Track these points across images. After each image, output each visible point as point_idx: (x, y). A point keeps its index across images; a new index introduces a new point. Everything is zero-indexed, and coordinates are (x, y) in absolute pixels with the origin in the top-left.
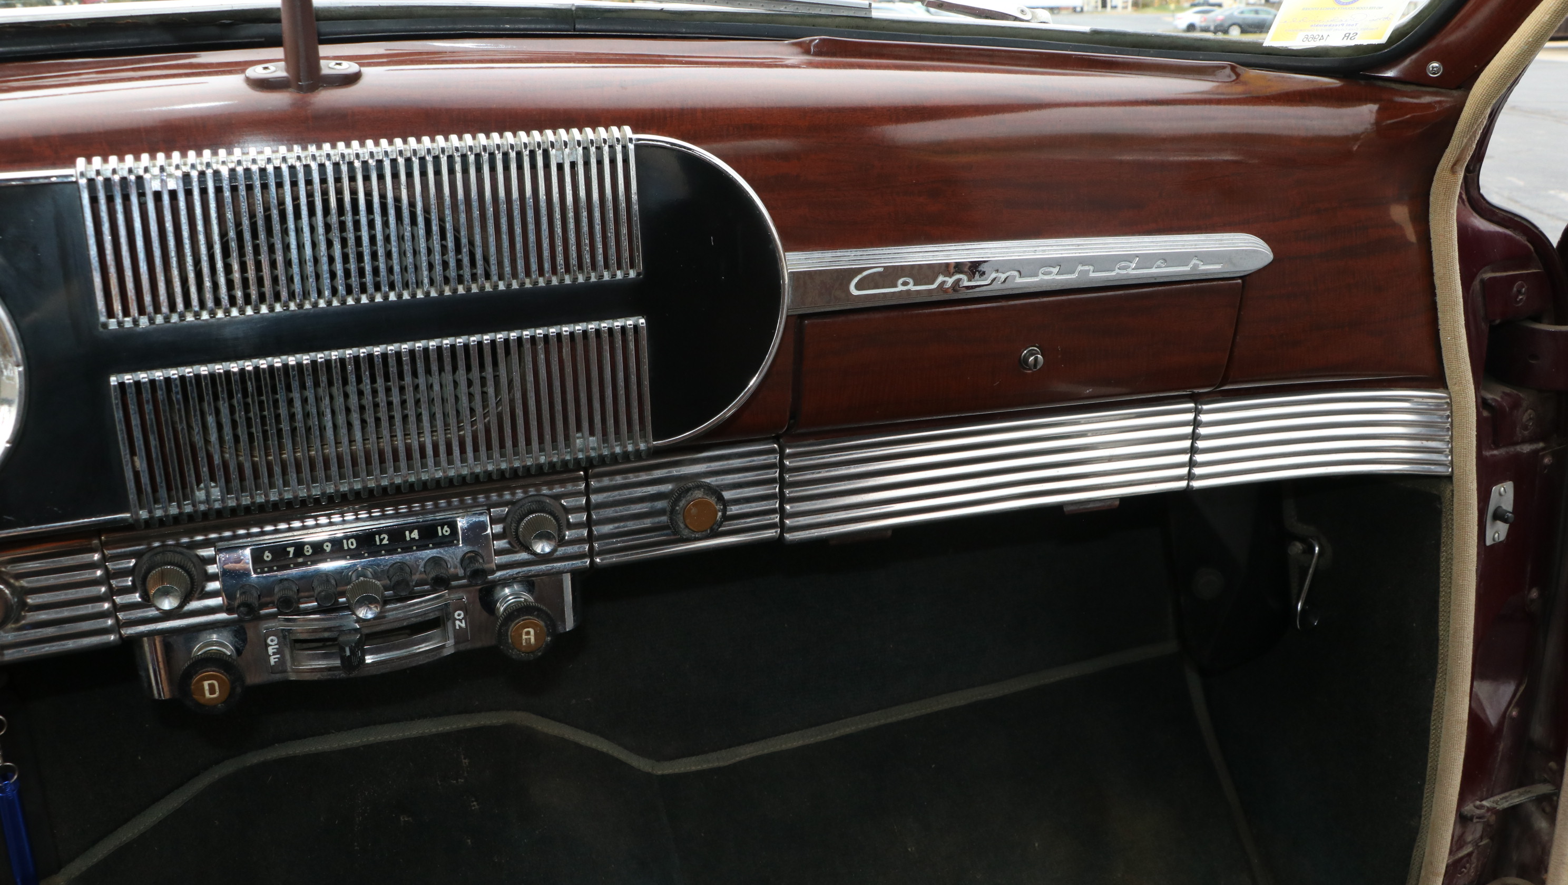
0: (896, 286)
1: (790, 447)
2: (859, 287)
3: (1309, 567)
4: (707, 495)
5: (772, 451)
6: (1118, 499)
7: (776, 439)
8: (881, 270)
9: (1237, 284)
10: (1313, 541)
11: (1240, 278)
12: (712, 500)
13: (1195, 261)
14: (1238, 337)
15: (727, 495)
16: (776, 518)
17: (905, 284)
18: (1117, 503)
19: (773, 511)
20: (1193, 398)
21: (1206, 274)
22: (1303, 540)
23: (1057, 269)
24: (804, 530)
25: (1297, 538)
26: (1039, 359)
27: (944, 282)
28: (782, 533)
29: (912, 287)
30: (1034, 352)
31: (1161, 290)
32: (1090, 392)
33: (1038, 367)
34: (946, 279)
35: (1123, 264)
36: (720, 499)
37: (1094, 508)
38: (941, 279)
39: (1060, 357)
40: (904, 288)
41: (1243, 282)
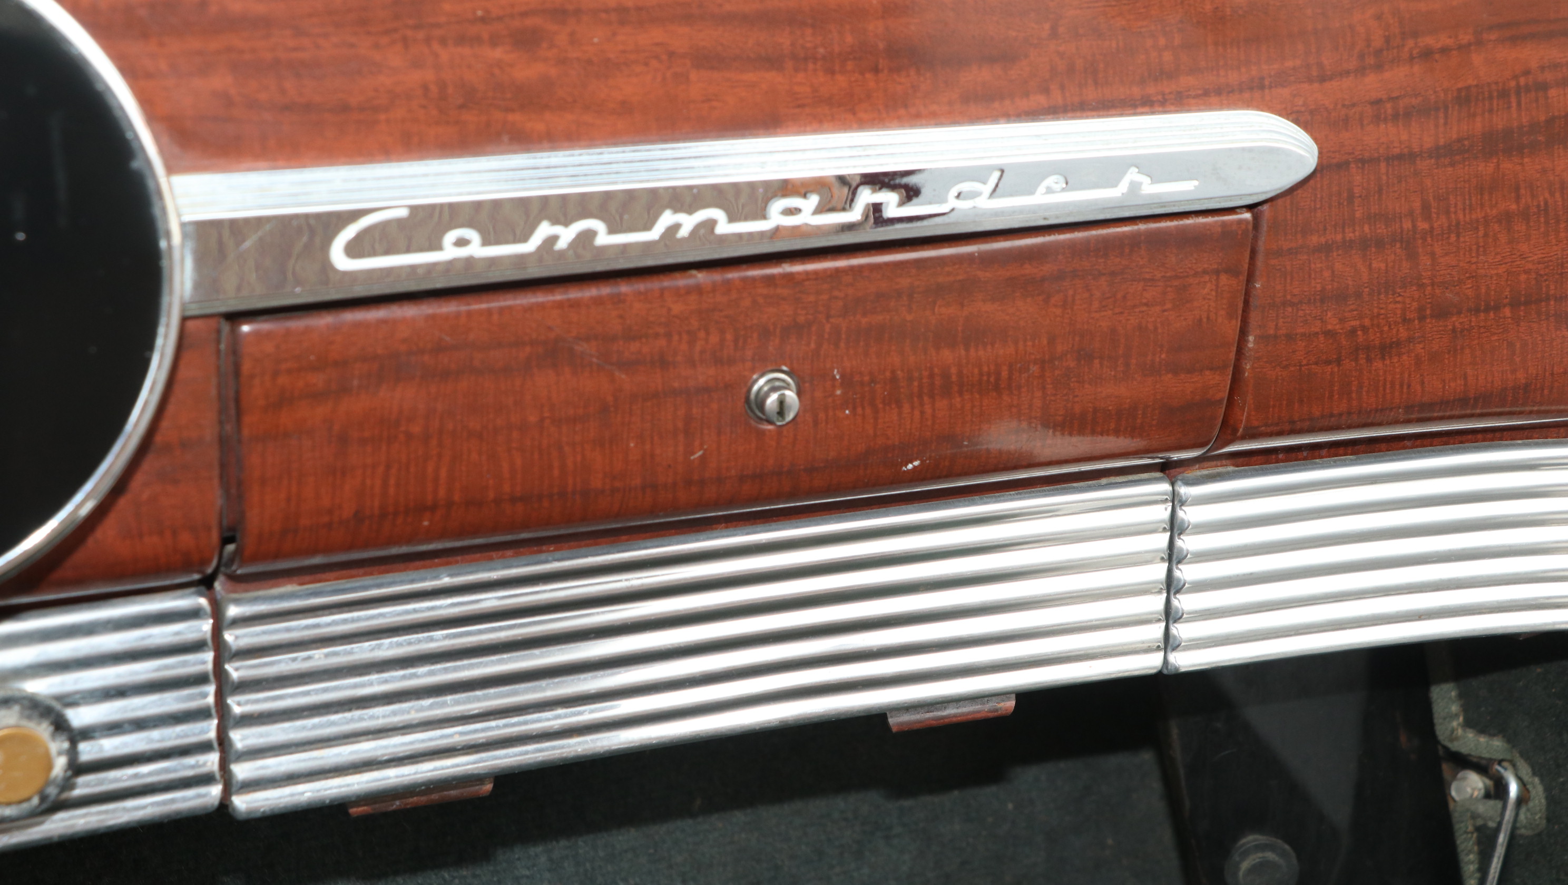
0: (438, 247)
1: (237, 602)
2: (353, 250)
3: (1497, 830)
4: (29, 718)
5: (194, 614)
6: (1014, 696)
7: (206, 584)
8: (403, 213)
9: (1240, 222)
10: (1502, 770)
11: (1250, 207)
12: (43, 730)
13: (1133, 175)
14: (1251, 338)
15: (79, 717)
16: (211, 760)
17: (462, 242)
18: (1011, 704)
19: (204, 747)
20: (1167, 469)
21: (1163, 205)
22: (1482, 768)
23: (814, 200)
24: (280, 786)
25: (1463, 762)
26: (788, 400)
27: (552, 240)
28: (227, 792)
29: (477, 249)
30: (777, 384)
31: (1064, 241)
32: (915, 467)
33: (790, 416)
34: (558, 230)
35: (965, 187)
36: (61, 726)
37: (955, 716)
38: (544, 230)
39: (838, 392)
40: (463, 252)
41: (1256, 219)
